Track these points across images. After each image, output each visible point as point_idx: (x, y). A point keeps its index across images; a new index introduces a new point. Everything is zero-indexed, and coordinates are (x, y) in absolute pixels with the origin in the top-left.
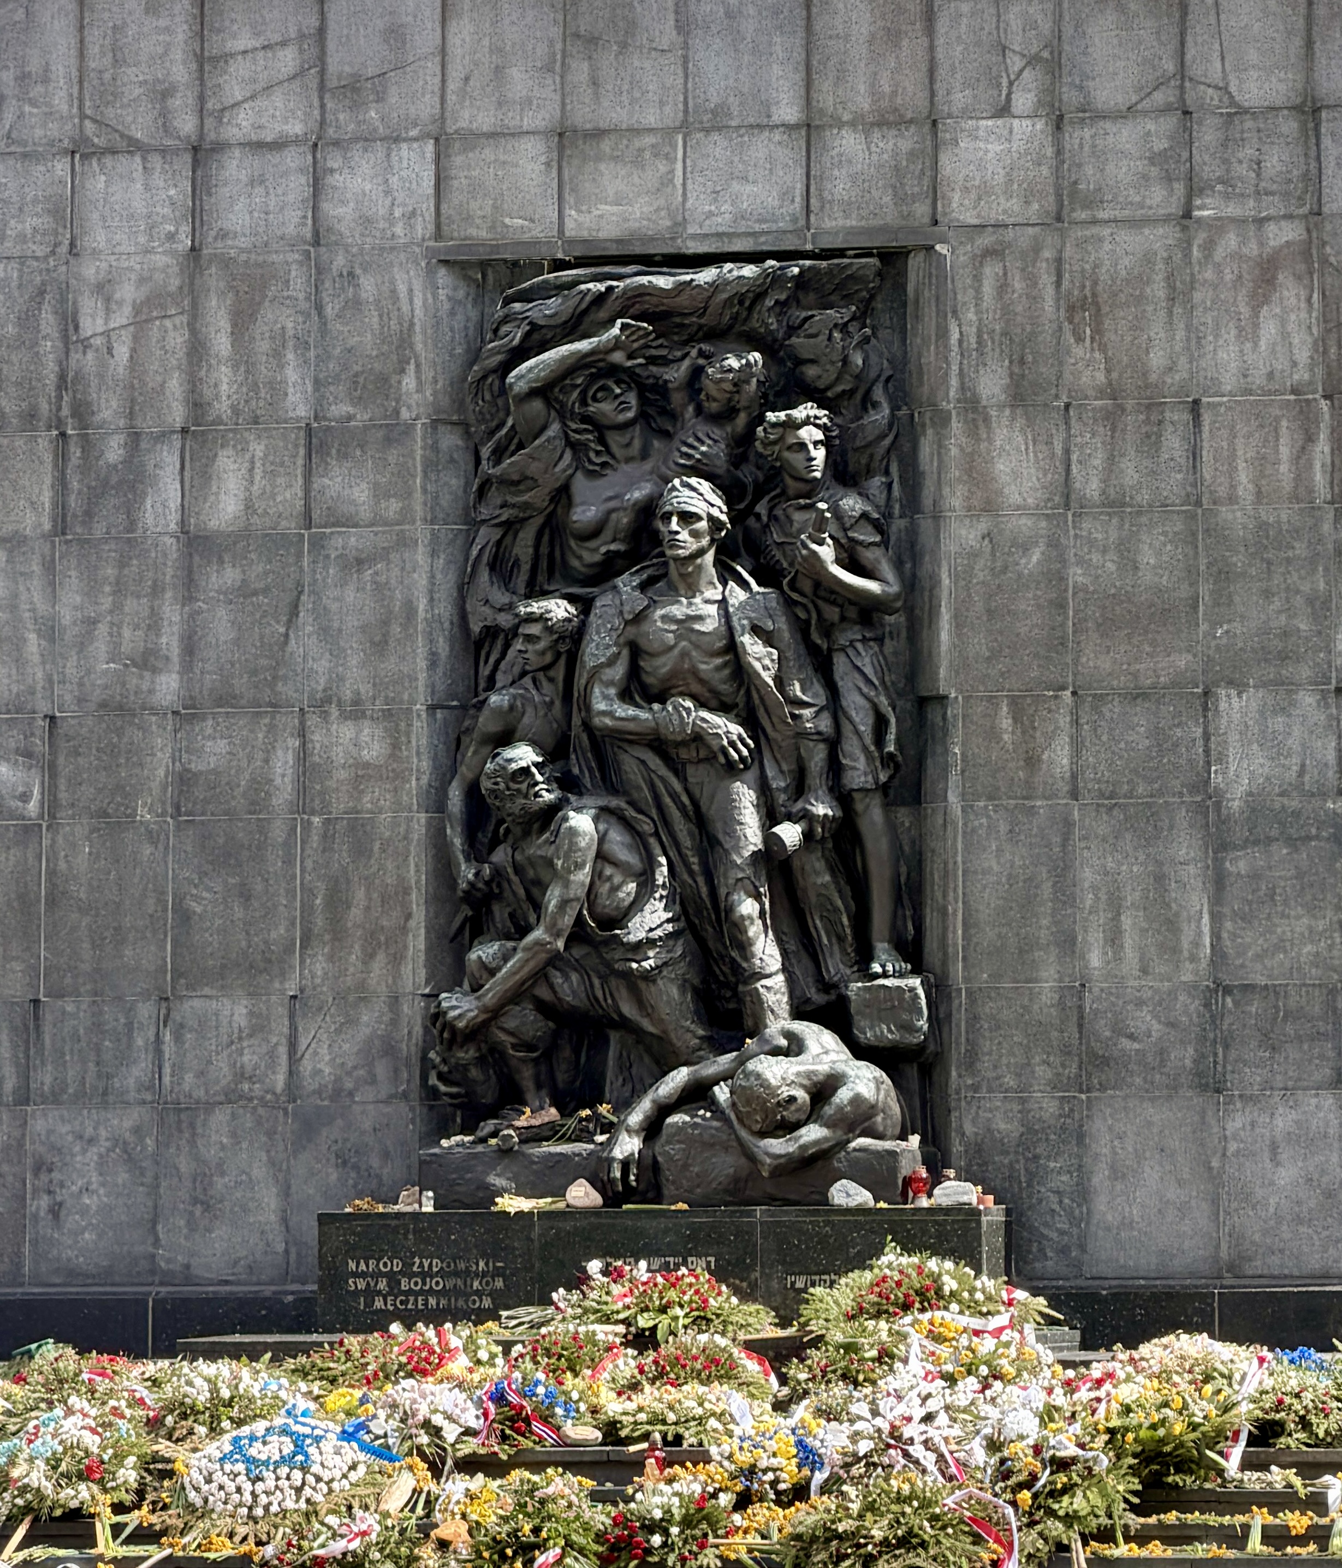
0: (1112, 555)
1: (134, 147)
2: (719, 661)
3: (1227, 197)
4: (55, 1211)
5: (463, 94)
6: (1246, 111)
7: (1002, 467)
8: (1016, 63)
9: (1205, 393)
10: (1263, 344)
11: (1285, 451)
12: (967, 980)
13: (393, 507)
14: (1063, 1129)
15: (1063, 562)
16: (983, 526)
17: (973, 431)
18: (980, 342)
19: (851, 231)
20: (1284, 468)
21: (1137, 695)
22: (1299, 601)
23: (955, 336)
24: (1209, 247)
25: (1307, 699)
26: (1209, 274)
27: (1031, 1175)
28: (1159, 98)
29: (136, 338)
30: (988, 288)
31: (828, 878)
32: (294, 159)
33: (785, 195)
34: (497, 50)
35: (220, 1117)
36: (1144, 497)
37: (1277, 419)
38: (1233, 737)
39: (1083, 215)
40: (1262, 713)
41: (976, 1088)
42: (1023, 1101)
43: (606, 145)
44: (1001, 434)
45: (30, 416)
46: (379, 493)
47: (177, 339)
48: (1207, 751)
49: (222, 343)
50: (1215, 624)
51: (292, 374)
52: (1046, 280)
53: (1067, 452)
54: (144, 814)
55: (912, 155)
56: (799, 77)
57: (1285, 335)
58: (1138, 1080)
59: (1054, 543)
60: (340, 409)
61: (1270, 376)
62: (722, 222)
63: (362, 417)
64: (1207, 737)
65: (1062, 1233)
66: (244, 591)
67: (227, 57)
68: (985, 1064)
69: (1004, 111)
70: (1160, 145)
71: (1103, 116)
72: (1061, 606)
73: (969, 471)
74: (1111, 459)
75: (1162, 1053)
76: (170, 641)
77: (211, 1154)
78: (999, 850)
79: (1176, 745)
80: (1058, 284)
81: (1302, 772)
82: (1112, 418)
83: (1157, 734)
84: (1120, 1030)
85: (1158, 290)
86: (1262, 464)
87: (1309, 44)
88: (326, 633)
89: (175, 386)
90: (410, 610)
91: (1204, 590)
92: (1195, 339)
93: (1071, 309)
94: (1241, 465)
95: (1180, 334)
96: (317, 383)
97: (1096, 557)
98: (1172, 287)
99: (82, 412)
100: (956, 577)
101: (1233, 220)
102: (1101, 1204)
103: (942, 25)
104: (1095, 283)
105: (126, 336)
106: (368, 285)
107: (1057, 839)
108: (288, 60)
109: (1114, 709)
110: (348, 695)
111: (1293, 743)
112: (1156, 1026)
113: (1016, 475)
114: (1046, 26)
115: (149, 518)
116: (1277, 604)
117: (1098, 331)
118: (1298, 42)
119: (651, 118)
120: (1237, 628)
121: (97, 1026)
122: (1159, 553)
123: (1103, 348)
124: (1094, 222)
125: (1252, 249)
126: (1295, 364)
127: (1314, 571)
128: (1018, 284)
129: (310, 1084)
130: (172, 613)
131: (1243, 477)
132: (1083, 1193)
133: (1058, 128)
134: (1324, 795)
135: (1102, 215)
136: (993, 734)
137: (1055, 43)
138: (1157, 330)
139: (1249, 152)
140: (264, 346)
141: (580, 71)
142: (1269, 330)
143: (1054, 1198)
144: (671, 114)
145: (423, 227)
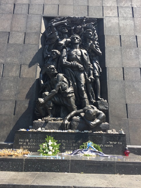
2: (80, 57)
9: (137, 35)
13: (35, 42)
14: (125, 123)
15: (121, 52)
16: (110, 48)
18: (109, 28)
21: (131, 68)
23: (106, 28)
30: (110, 23)
32: (26, 5)
33: (85, 12)
36: (131, 46)
41: (112, 117)
42: (119, 119)
43: (64, 6)
46: (33, 40)
47: (9, 23)
51: (23, 27)
55: (100, 9)
56: (87, 1)
59: (119, 50)
60: (29, 31)
63: (32, 32)
68: (113, 114)
71: (123, 7)
72: (121, 57)
73: (108, 42)
74: (126, 41)
79: (137, 74)
80: (118, 23)
82: (126, 37)
88: (25, 56)
89: (8, 27)
93: (120, 25)
96: (26, 28)
97: (125, 52)
100: (107, 54)
104: (123, 23)
106: (34, 18)
107: (122, 85)
109: (128, 70)
110: (27, 63)
115: (3, 41)
117: (124, 28)
119: (70, 4)
122: (133, 52)
124: (122, 17)
128: (113, 23)
129: (17, 113)
132: (129, 133)
140: (20, 24)
145: (41, 13)
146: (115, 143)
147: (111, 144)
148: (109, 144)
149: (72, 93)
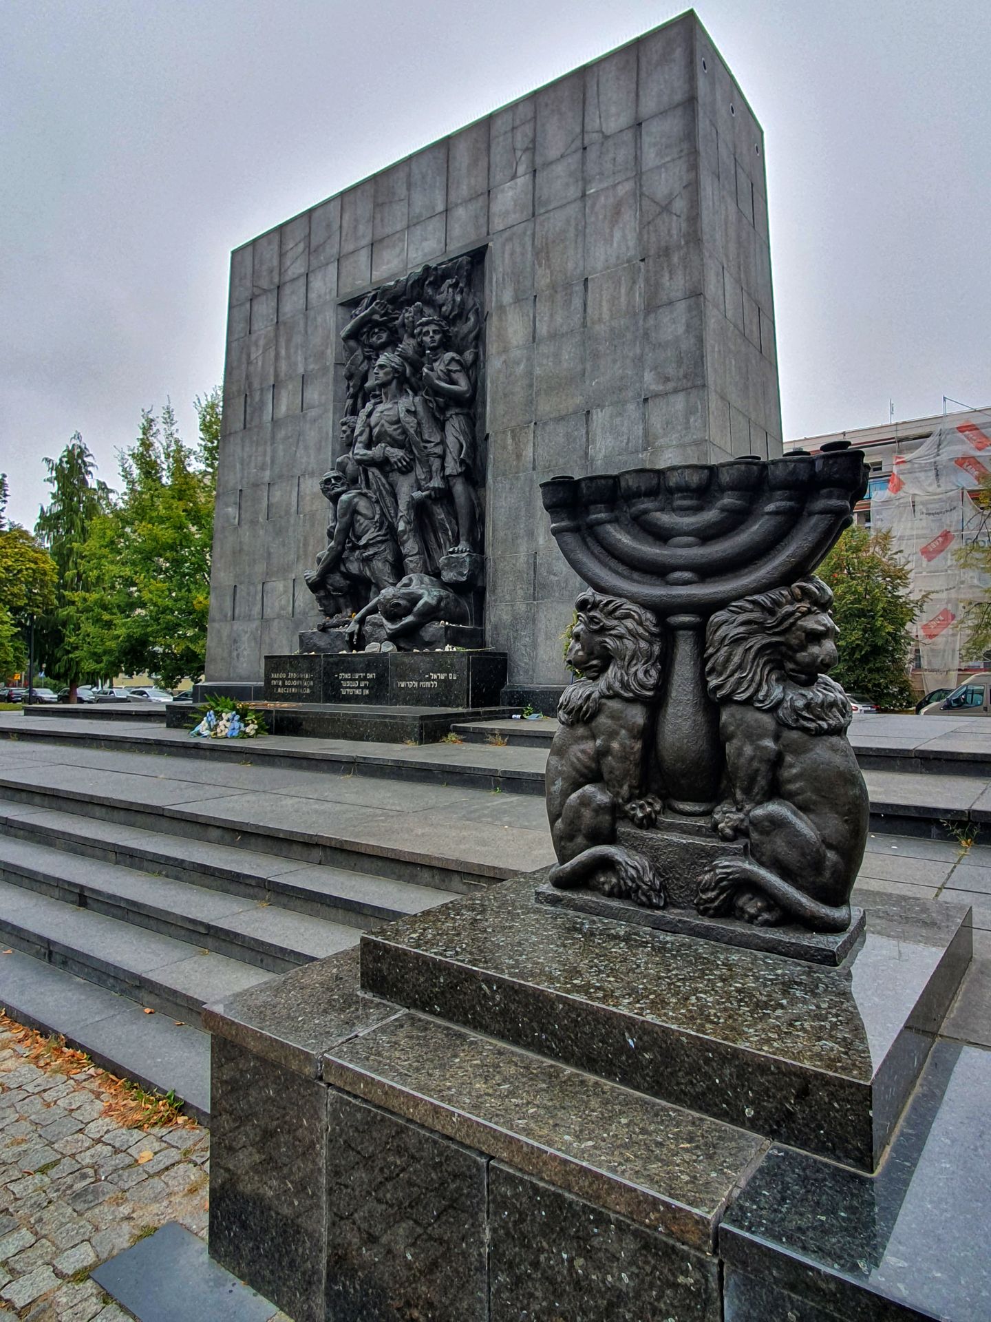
0: (551, 359)
1: (265, 291)
2: (395, 427)
3: (601, 181)
4: (238, 656)
5: (346, 240)
6: (609, 137)
7: (510, 330)
8: (519, 153)
9: (590, 274)
10: (615, 245)
11: (623, 291)
12: (493, 555)
13: (324, 397)
14: (528, 618)
15: (532, 366)
16: (502, 359)
17: (500, 320)
18: (504, 279)
19: (461, 248)
20: (623, 299)
21: (561, 419)
22: (628, 361)
23: (494, 280)
24: (593, 205)
25: (631, 407)
26: (593, 219)
27: (515, 638)
28: (573, 147)
29: (264, 357)
30: (507, 255)
31: (443, 516)
32: (303, 280)
33: (439, 242)
34: (356, 220)
35: (276, 623)
36: (565, 329)
37: (620, 278)
38: (599, 431)
39: (542, 211)
40: (611, 417)
41: (495, 601)
42: (512, 606)
43: (385, 243)
44: (510, 317)
45: (239, 391)
46: (321, 394)
47: (272, 353)
48: (588, 440)
49: (283, 352)
50: (592, 381)
51: (299, 358)
52: (529, 244)
53: (534, 318)
54: (261, 520)
55: (482, 208)
56: (444, 192)
57: (624, 237)
58: (557, 594)
59: (528, 359)
60: (311, 367)
61: (618, 258)
62: (419, 260)
63: (317, 367)
64: (587, 433)
65: (526, 664)
66: (287, 438)
67: (286, 253)
68: (499, 590)
69: (514, 177)
70: (573, 168)
71: (551, 163)
72: (531, 386)
73: (498, 337)
74: (551, 315)
75: (566, 581)
76: (268, 459)
77: (273, 636)
78: (506, 497)
79: (575, 439)
80: (533, 244)
81: (627, 444)
82: (552, 299)
83: (568, 436)
84: (550, 572)
85: (571, 234)
86: (613, 300)
87: (637, 95)
88: (306, 448)
89: (272, 371)
90: (327, 434)
91: (588, 366)
92: (586, 251)
93: (537, 254)
94: (604, 303)
95: (580, 250)
96: (306, 359)
97: (545, 362)
98: (576, 229)
99: (250, 385)
100: (492, 383)
101: (602, 190)
102: (541, 651)
103: (492, 150)
104: (547, 239)
105: (260, 358)
106: (319, 319)
107: (527, 489)
108: (301, 246)
109: (550, 428)
110: (310, 469)
111: (624, 429)
112: (564, 569)
113: (515, 332)
114: (530, 134)
115: (264, 418)
116: (618, 364)
117: (548, 259)
118: (633, 95)
119: (399, 227)
120: (602, 379)
121: (248, 594)
122: (570, 353)
123: (549, 267)
124: (547, 212)
125: (611, 200)
126: (628, 248)
127: (635, 345)
128: (518, 250)
129: (297, 610)
130: (269, 449)
131: (605, 306)
132: (534, 646)
133: (534, 176)
134: (637, 452)
135: (551, 207)
136: (505, 448)
137: (534, 141)
138: (571, 252)
139: (611, 155)
140: (292, 351)
141: (378, 216)
142: (617, 235)
143: (523, 648)
144: (404, 223)
145: (334, 293)
146: (442, 677)
147: (433, 680)
148: (429, 679)
149: (382, 542)
